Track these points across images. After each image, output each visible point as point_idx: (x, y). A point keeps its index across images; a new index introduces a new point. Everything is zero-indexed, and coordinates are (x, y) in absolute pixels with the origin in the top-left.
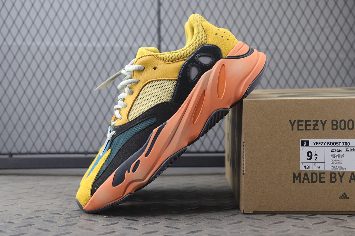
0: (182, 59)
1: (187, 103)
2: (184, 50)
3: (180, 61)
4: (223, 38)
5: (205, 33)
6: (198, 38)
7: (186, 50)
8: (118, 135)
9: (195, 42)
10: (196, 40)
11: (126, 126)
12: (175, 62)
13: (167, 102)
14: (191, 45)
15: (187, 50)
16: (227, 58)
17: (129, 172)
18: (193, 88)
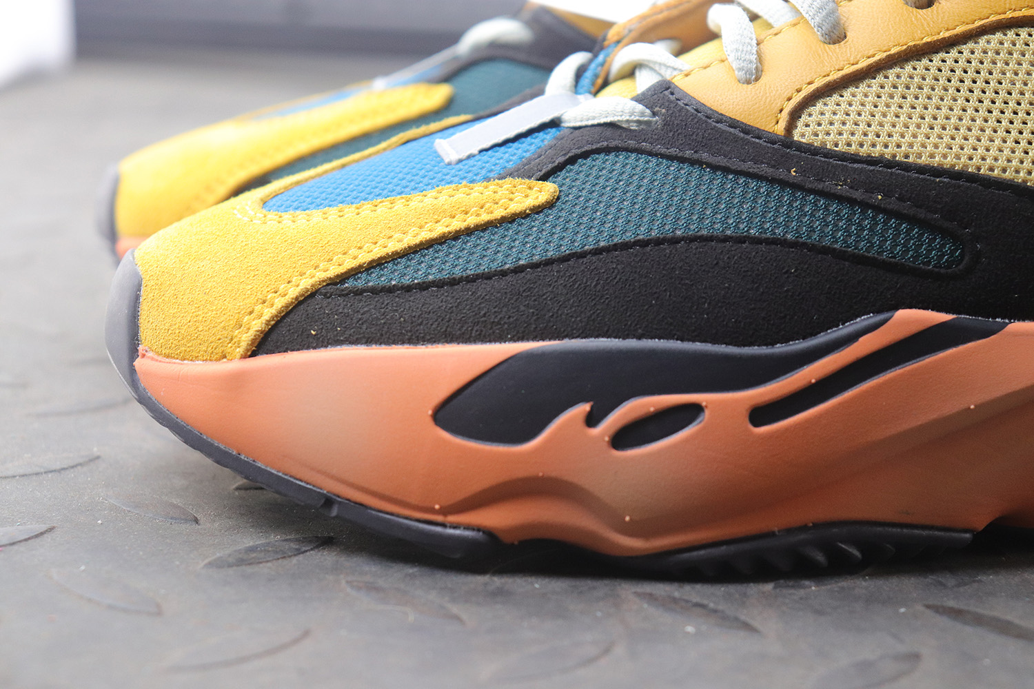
8: (659, 148)
11: (748, 142)
17: (592, 420)
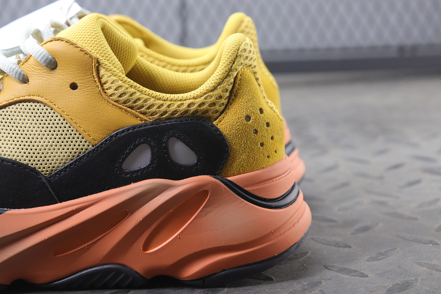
0: (139, 114)
1: (74, 208)
2: (160, 99)
3: (132, 114)
4: (253, 135)
5: (229, 98)
6: (205, 99)
7: (161, 102)
9: (191, 101)
10: (197, 100)
12: (120, 108)
13: (38, 173)
14: (181, 100)
15: (162, 105)
16: (228, 183)
18: (110, 189)
